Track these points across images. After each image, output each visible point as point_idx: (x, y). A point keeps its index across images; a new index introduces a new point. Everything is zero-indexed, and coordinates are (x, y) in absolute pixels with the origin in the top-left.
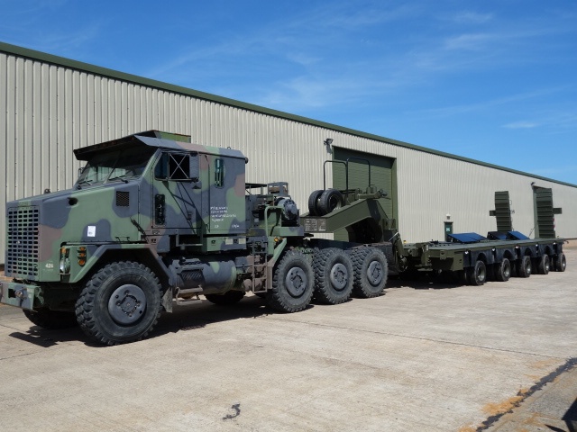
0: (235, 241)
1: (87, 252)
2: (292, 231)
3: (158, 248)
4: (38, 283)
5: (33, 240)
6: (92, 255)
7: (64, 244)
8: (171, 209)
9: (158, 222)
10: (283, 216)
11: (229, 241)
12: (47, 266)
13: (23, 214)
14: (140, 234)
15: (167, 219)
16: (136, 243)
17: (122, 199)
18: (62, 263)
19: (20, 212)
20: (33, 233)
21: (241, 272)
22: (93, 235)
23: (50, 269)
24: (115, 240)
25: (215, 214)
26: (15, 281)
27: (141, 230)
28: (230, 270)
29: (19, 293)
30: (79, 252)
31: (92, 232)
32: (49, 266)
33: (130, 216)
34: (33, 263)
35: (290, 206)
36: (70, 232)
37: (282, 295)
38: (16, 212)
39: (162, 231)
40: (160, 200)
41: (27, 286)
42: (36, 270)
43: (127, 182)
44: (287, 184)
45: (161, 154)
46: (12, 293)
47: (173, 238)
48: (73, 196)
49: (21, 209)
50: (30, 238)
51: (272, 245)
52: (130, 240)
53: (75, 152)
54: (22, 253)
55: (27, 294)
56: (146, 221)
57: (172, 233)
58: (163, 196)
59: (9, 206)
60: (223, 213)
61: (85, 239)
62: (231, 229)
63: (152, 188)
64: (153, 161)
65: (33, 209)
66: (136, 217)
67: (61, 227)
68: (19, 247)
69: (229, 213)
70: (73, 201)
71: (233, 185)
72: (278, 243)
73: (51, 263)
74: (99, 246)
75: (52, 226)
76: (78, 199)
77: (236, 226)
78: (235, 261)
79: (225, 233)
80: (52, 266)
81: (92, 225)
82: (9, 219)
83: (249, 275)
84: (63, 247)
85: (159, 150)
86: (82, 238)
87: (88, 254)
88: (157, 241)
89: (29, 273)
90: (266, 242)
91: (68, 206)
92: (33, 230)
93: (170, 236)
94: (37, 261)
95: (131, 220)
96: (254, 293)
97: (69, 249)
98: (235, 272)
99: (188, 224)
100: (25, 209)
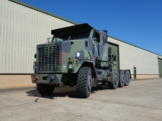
0: (107, 64)
2: (115, 63)
3: (94, 63)
5: (56, 57)
7: (69, 59)
8: (96, 50)
9: (93, 55)
10: (113, 57)
11: (105, 63)
12: (64, 67)
13: (49, 48)
14: (90, 57)
15: (95, 53)
16: (89, 60)
17: (86, 44)
18: (70, 65)
19: (47, 47)
23: (64, 68)
24: (85, 58)
27: (90, 56)
30: (76, 61)
31: (78, 55)
33: (88, 50)
34: (56, 66)
36: (71, 55)
37: (114, 83)
38: (44, 48)
39: (94, 57)
40: (93, 45)
41: (56, 74)
42: (58, 68)
45: (94, 31)
47: (96, 60)
48: (72, 41)
50: (54, 57)
53: (52, 31)
55: (57, 78)
59: (39, 46)
61: (76, 57)
63: (92, 42)
64: (92, 33)
65: (56, 45)
66: (89, 51)
67: (68, 52)
69: (105, 54)
70: (72, 43)
71: (106, 45)
72: (113, 66)
73: (65, 66)
74: (80, 60)
75: (66, 52)
76: (74, 42)
77: (106, 59)
78: (106, 71)
79: (105, 61)
80: (65, 67)
81: (78, 52)
82: (39, 51)
83: (108, 76)
84: (69, 60)
85: (93, 29)
86: (75, 57)
87: (78, 63)
88: (93, 60)
89: (53, 70)
90: (111, 65)
91: (71, 45)
92: (56, 54)
93: (95, 59)
94: (59, 65)
95: (88, 52)
96: (110, 81)
97: (74, 60)
98: (106, 74)
99: (99, 56)
100: (50, 46)
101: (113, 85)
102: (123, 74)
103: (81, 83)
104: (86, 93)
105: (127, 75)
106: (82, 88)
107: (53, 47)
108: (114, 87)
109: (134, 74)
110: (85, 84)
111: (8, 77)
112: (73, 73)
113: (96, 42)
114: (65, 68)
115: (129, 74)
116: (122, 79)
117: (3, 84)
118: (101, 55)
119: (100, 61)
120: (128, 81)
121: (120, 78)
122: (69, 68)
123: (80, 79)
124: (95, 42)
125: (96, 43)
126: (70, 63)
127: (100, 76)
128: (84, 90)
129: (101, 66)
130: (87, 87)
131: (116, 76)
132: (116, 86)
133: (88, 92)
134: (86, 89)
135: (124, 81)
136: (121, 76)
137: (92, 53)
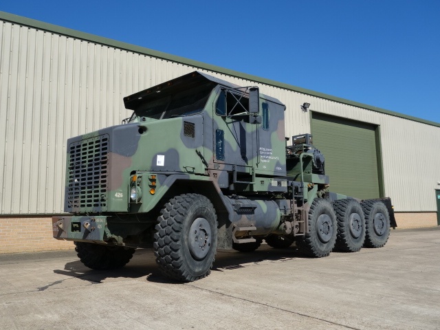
0: (279, 183)
1: (157, 181)
2: (320, 178)
3: (220, 183)
4: (104, 214)
5: (100, 170)
6: (162, 184)
7: (133, 173)
8: (228, 144)
9: (218, 158)
10: (313, 163)
11: (274, 183)
12: (116, 195)
13: (88, 146)
14: (204, 166)
15: (226, 154)
16: (201, 175)
17: (189, 129)
18: (133, 191)
19: (85, 145)
20: (101, 162)
21: (283, 214)
22: (162, 164)
23: (118, 200)
24: (183, 170)
25: (263, 155)
27: (205, 163)
28: (275, 212)
29: (87, 225)
30: (150, 180)
31: (161, 161)
32: (119, 195)
33: (195, 148)
34: (100, 193)
35: (317, 154)
36: (139, 161)
37: (313, 240)
38: (79, 146)
39: (222, 167)
40: (219, 135)
41: (95, 217)
42: (103, 200)
44: (311, 136)
45: (220, 91)
47: (231, 174)
48: (142, 124)
49: (85, 142)
50: (97, 169)
51: (306, 189)
52: (196, 171)
53: (125, 99)
55: (96, 225)
56: (209, 155)
57: (230, 169)
58: (222, 132)
59: (70, 142)
60: (269, 155)
61: (155, 169)
62: (276, 171)
63: (213, 122)
64: (214, 97)
65: (102, 138)
66: (201, 149)
67: (130, 156)
68: (77, 184)
69: (273, 156)
71: (276, 128)
72: (309, 189)
73: (121, 192)
74: (168, 175)
75: (122, 154)
76: (148, 127)
77: (279, 169)
78: (278, 203)
79: (272, 174)
80: (122, 196)
81: (161, 154)
82: (70, 155)
83: (289, 218)
84: (133, 176)
85: (218, 86)
86: (152, 167)
87: (157, 184)
88: (218, 176)
89: (95, 205)
90: (302, 187)
91: (138, 134)
92: (101, 160)
93: (228, 172)
94: (105, 191)
95: (196, 151)
96: (295, 235)
97: (141, 177)
98: (279, 213)
99: (242, 162)
100: (90, 141)
101: (310, 247)
102: (358, 213)
103: (163, 239)
104: (179, 267)
105: (378, 214)
106: (166, 254)
107: (97, 142)
108: (315, 252)
109: (436, 209)
110: (173, 242)
111: (46, 224)
112: (140, 211)
113: (233, 122)
114: (120, 198)
115: (386, 210)
116: (352, 227)
117: (33, 242)
118: (252, 158)
119: (249, 177)
120: (383, 232)
121: (344, 224)
122: (131, 198)
123: (163, 228)
124: (227, 124)
125: (230, 125)
126: (133, 185)
127: (248, 219)
128: (172, 260)
129: (255, 189)
130: (179, 251)
131: (324, 217)
132: (324, 248)
133: (191, 267)
134: (179, 258)
135: (360, 232)
136: (345, 218)
137: (215, 155)
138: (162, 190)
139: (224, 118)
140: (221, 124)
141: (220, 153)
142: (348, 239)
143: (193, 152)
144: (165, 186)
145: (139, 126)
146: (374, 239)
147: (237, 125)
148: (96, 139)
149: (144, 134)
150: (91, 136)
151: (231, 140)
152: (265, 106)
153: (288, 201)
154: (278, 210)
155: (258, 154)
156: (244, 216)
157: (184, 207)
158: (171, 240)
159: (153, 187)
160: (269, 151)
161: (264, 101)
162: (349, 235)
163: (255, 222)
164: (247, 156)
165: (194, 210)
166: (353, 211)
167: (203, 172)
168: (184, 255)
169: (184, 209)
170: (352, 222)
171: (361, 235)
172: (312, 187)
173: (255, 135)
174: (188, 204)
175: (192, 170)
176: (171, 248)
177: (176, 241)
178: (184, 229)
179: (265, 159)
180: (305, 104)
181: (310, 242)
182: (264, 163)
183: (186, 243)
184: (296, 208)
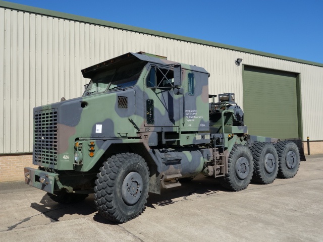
0: (203, 137)
1: (96, 146)
2: (240, 129)
3: (149, 142)
4: (57, 171)
5: (53, 136)
6: (100, 148)
7: (77, 139)
8: (158, 110)
9: (149, 122)
10: (233, 117)
11: (198, 137)
12: (64, 157)
13: (45, 116)
14: (136, 131)
15: (155, 119)
16: (133, 138)
17: (122, 102)
18: (76, 155)
19: (44, 114)
20: (53, 130)
21: (206, 161)
22: (100, 132)
23: (66, 161)
24: (117, 136)
25: (188, 116)
26: (41, 168)
27: (136, 128)
28: (199, 159)
29: (42, 179)
30: (90, 145)
31: (99, 129)
32: (66, 157)
33: (128, 116)
34: (53, 154)
35: (237, 110)
36: (82, 129)
37: (232, 179)
38: (40, 115)
39: (152, 129)
40: (150, 104)
41: (49, 174)
42: (55, 160)
43: (124, 90)
44: (234, 94)
45: (150, 67)
46: (37, 178)
47: (159, 134)
48: (84, 100)
49: (44, 112)
50: (51, 135)
51: (226, 139)
52: (128, 136)
53: (83, 71)
54: (45, 147)
55: (49, 180)
56: (141, 121)
57: (159, 130)
58: (152, 101)
59: (36, 110)
60: (194, 115)
61: (95, 136)
62: (200, 127)
63: (144, 94)
64: (145, 73)
65: (53, 111)
66: (134, 118)
67: (74, 126)
68: (43, 141)
69: (198, 115)
70: (84, 104)
71: (200, 93)
72: (229, 139)
73: (67, 155)
74: (105, 140)
75: (68, 125)
76: (88, 102)
77: (203, 125)
78: (202, 152)
79: (196, 130)
80: (68, 158)
81: (99, 123)
82: (35, 120)
83: (212, 164)
84: (76, 141)
85: (149, 64)
86: (92, 135)
87: (96, 148)
88: (149, 137)
89: (50, 163)
90: (223, 138)
91: (81, 108)
92: (53, 128)
93: (157, 133)
94: (56, 153)
95: (129, 119)
96: (216, 176)
97: (82, 144)
98: (203, 160)
99: (170, 123)
100: (47, 112)
101: (230, 184)
102: (272, 153)
103: (100, 192)
104: (113, 214)
105: (290, 152)
106: (103, 204)
107: (50, 113)
108: (234, 188)
110: (108, 195)
112: (82, 170)
113: (162, 92)
114: (67, 159)
116: (266, 165)
118: (179, 119)
119: (176, 135)
120: (293, 166)
121: (259, 163)
123: (100, 183)
124: (156, 94)
125: (160, 95)
126: (76, 150)
127: (175, 168)
128: (107, 208)
129: (182, 144)
130: (113, 202)
131: (242, 159)
132: (241, 184)
133: (123, 212)
134: (112, 207)
135: (273, 168)
136: (261, 159)
137: (146, 120)
138: (99, 153)
139: (154, 90)
140: (151, 94)
141: (150, 119)
142: (263, 175)
143: (125, 120)
144: (102, 150)
145: (81, 102)
146: (285, 171)
147: (166, 94)
148: (50, 111)
149: (86, 108)
150: (47, 108)
151: (160, 107)
152: (191, 76)
153: (211, 150)
154: (202, 158)
155: (184, 115)
156: (172, 167)
157: (117, 167)
158: (106, 193)
159: (92, 151)
160: (194, 112)
161: (190, 72)
162: (264, 172)
163: (181, 169)
164: (174, 118)
165: (126, 167)
166: (268, 152)
167: (136, 135)
168: (117, 204)
169: (117, 168)
170: (266, 161)
171: (274, 170)
172: (232, 137)
173: (181, 101)
174: (121, 163)
175: (125, 135)
176: (106, 199)
177: (110, 194)
178: (117, 184)
179: (191, 119)
180: (238, 59)
181: (230, 180)
182: (190, 123)
183: (119, 195)
184: (217, 155)
